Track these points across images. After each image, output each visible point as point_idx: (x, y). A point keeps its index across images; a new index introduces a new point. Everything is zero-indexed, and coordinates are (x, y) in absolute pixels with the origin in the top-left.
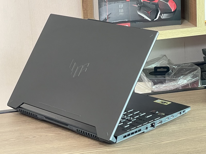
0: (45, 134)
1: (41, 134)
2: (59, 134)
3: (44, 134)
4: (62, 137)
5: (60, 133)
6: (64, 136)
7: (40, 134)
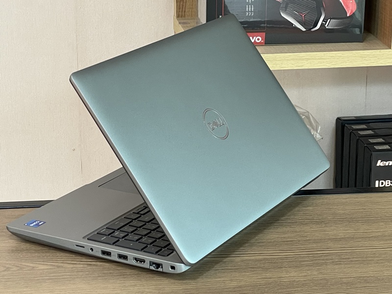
0: (31, 265)
1: (24, 264)
2: (58, 267)
3: (29, 264)
4: (63, 276)
5: (62, 264)
6: (68, 274)
7: (21, 265)
